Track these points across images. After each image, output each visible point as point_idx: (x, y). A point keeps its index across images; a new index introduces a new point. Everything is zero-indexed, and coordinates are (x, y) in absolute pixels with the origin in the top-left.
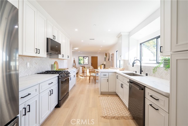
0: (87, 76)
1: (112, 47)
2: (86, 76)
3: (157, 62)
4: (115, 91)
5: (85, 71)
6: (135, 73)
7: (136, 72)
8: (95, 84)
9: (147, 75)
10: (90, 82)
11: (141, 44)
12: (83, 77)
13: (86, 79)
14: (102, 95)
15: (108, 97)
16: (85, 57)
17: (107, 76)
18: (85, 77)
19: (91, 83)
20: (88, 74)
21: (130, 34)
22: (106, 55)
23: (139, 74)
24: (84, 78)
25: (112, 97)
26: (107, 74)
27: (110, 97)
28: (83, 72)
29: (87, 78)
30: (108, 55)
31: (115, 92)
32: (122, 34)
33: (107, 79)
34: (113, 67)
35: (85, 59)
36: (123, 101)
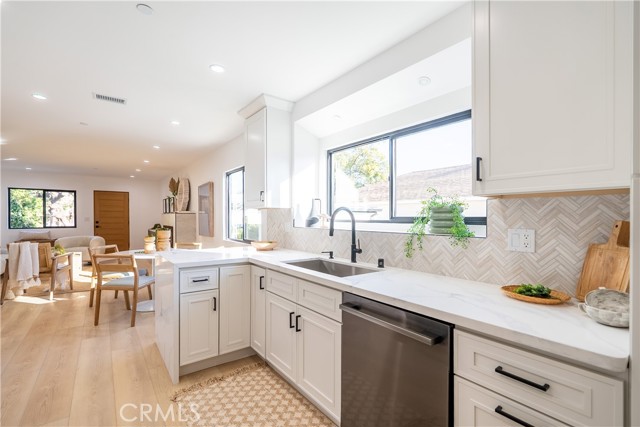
0: (71, 289)
1: (208, 154)
2: (65, 285)
3: (392, 218)
4: (248, 346)
5: (60, 266)
6: (326, 257)
7: (331, 253)
8: (133, 325)
9: (381, 263)
10: (96, 323)
11: (330, 154)
12: (44, 294)
13: (69, 309)
14: (187, 385)
15: (223, 384)
16: (55, 194)
17: (213, 283)
18: (59, 293)
19: (103, 327)
20: (82, 276)
21: (297, 109)
22: (174, 186)
23: (347, 261)
24: (52, 299)
25: (239, 379)
26: (212, 274)
27: (230, 379)
28: (47, 270)
29: (72, 303)
30: (183, 186)
31: (250, 348)
32: (268, 102)
33: (209, 296)
34: (211, 234)
35: (54, 201)
36: (300, 385)
